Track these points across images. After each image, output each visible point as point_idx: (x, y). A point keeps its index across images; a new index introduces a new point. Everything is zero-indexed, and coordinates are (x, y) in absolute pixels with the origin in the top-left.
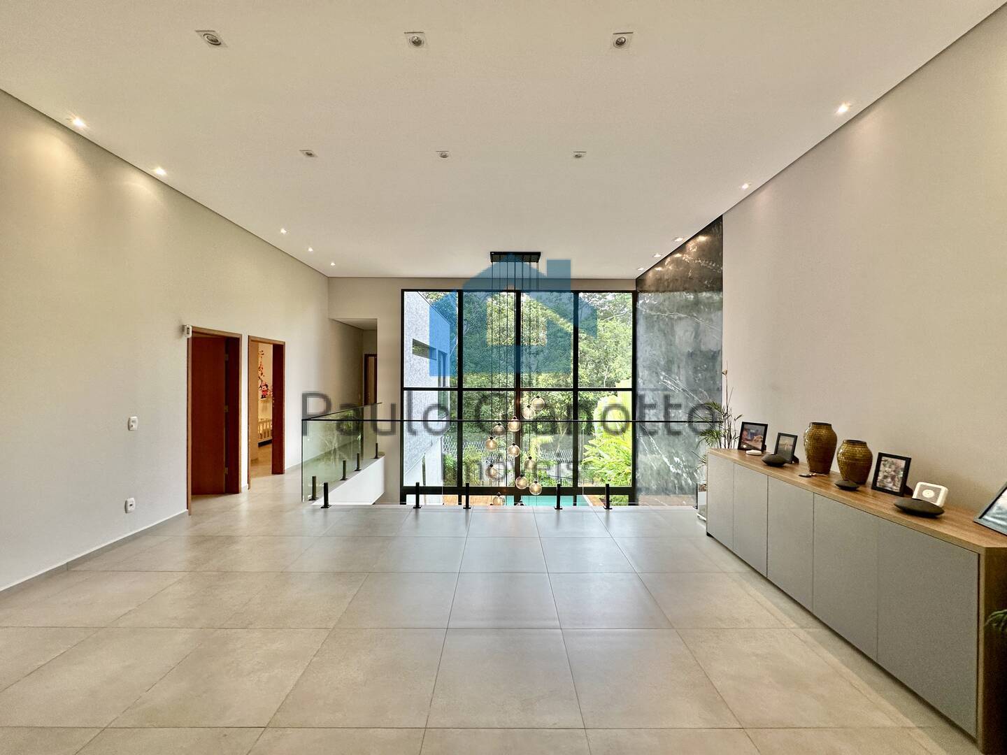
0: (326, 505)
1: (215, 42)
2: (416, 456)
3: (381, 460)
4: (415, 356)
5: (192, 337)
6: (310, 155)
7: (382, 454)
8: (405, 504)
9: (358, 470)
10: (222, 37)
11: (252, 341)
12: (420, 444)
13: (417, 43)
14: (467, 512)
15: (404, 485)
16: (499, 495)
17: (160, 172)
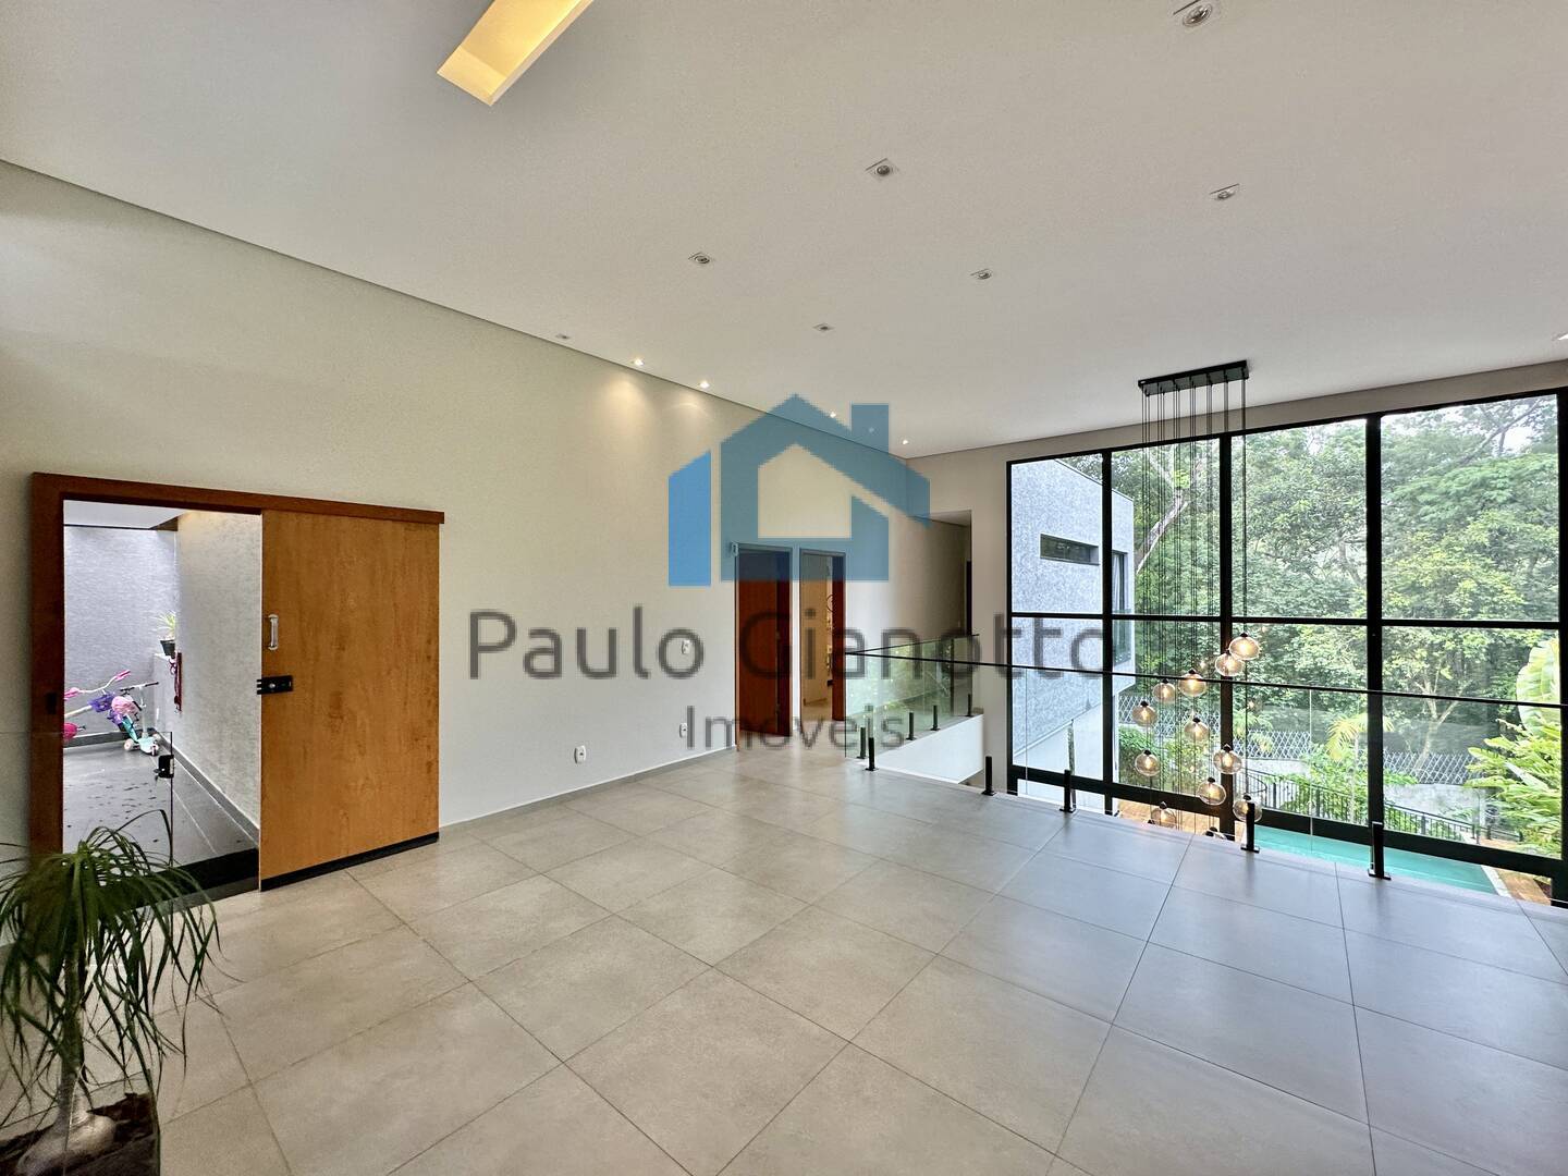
0: (872, 768)
1: (704, 261)
2: (1050, 721)
3: (977, 720)
4: (1046, 562)
5: (740, 555)
6: (825, 328)
7: (980, 711)
8: (1016, 794)
9: (935, 729)
10: (708, 255)
11: (805, 554)
12: (1060, 703)
13: (885, 172)
14: (1066, 817)
15: (1014, 763)
16: (1163, 807)
17: (704, 385)
